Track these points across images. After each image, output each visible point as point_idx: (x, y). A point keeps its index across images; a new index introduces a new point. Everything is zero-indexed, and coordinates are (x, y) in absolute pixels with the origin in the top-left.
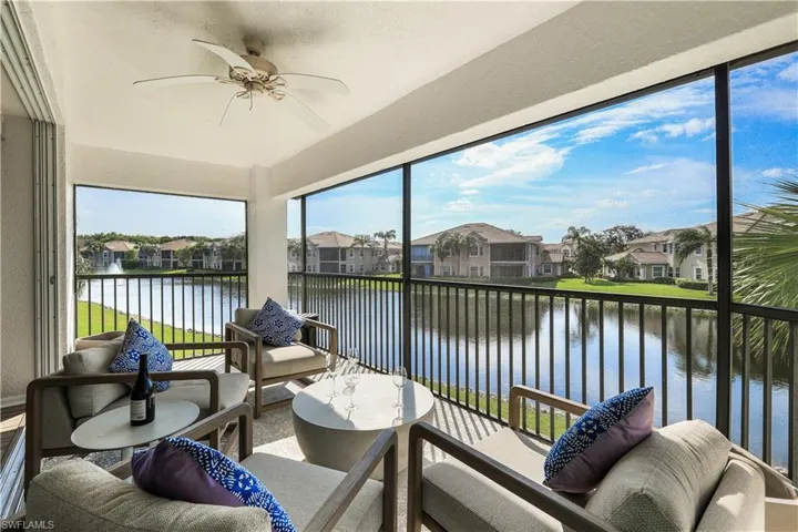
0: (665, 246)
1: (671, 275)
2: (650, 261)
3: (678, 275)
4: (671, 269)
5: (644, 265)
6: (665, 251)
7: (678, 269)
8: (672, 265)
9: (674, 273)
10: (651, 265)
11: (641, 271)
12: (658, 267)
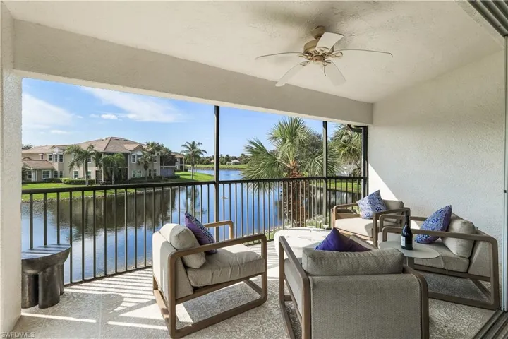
0: (50, 156)
1: (56, 176)
2: (40, 167)
3: (61, 176)
4: (56, 172)
5: (35, 170)
6: (51, 159)
7: (61, 172)
8: (57, 169)
9: (59, 174)
10: (40, 170)
11: (33, 174)
12: (46, 172)
